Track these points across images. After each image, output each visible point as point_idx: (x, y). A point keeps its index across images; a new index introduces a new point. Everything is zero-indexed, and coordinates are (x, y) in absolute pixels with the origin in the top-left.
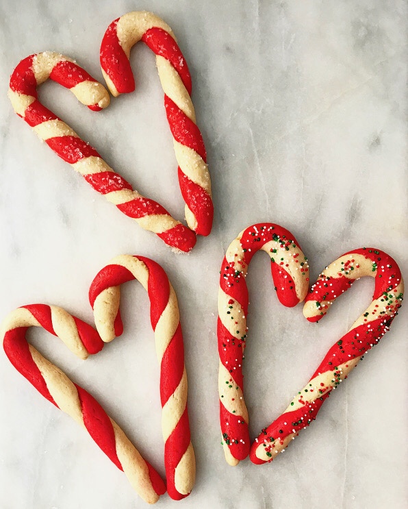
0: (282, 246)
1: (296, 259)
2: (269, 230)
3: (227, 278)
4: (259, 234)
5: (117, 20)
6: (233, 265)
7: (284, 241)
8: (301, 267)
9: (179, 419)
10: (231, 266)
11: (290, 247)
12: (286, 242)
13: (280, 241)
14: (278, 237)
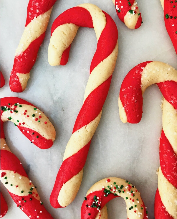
0: (11, 112)
1: (26, 115)
7: (11, 107)
9: (82, 147)
11: (17, 109)
12: (13, 107)
13: (9, 109)
14: (5, 107)
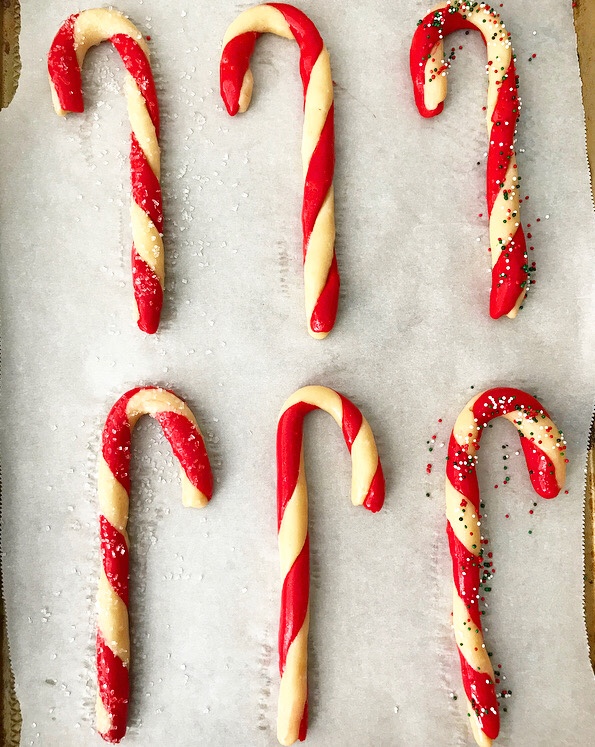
2: (509, 401)
3: (459, 468)
4: (498, 406)
5: (77, 16)
6: (466, 449)
8: (558, 445)
10: (463, 450)
